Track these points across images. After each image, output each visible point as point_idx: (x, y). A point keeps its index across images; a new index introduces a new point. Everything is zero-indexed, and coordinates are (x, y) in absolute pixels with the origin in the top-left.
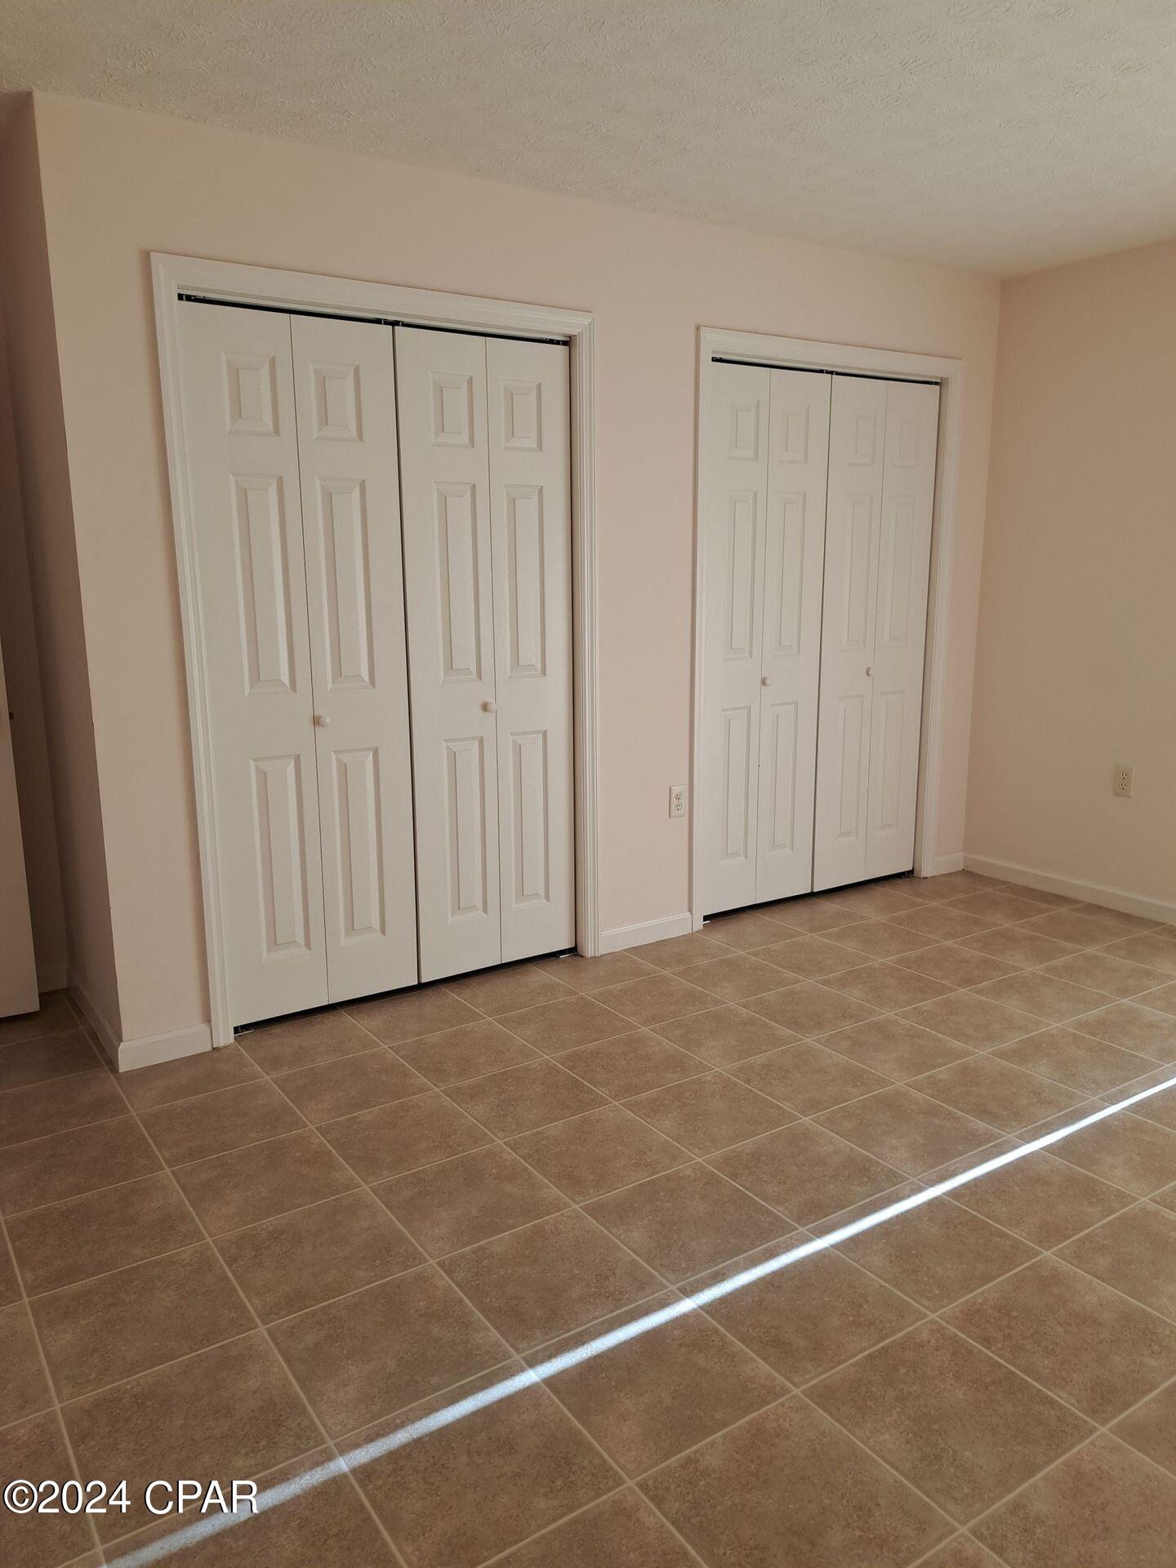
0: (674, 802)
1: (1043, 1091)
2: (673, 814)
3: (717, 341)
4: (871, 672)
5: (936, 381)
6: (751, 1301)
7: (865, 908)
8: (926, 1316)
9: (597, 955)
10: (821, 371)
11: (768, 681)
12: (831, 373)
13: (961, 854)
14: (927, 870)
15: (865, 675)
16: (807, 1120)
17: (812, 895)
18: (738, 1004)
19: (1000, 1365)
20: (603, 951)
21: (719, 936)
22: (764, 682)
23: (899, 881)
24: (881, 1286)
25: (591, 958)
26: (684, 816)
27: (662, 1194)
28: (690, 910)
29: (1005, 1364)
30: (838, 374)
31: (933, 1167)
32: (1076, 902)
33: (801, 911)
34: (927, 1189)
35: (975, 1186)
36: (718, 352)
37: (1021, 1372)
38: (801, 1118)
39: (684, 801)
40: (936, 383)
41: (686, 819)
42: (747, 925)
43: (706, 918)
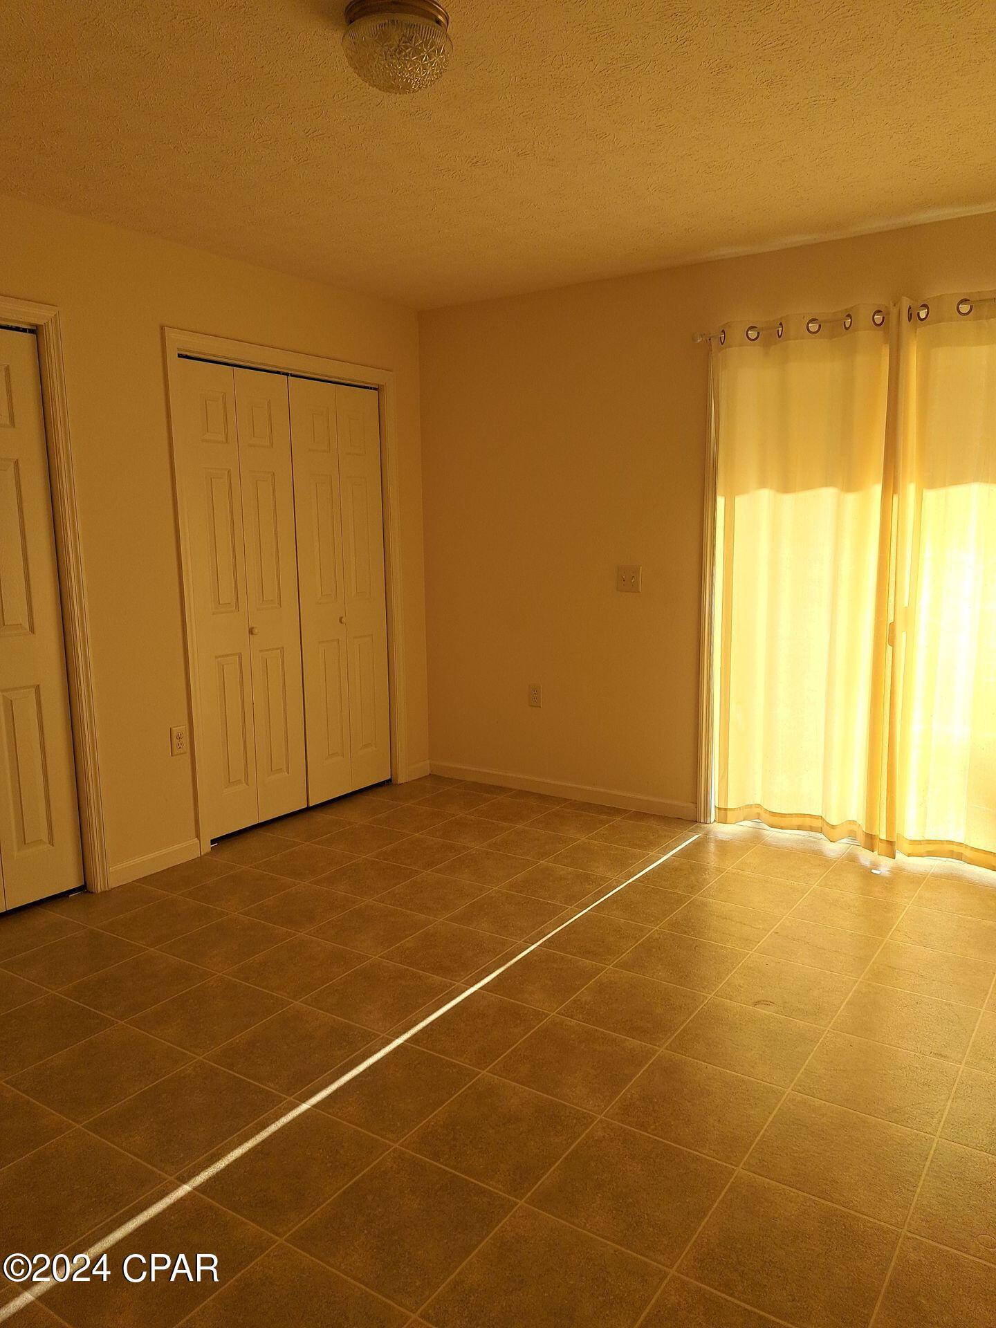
0: (175, 741)
1: (484, 943)
2: (175, 752)
3: (178, 340)
4: (343, 620)
5: (372, 386)
6: (243, 1171)
7: (354, 816)
8: (390, 1147)
9: (107, 889)
10: (278, 373)
11: (256, 631)
12: (287, 374)
13: (428, 762)
14: (402, 779)
15: (340, 623)
16: (297, 1003)
17: (308, 809)
18: (241, 913)
19: (446, 1172)
20: (113, 884)
21: (227, 855)
22: (251, 631)
23: (380, 789)
24: (355, 1131)
25: (101, 892)
26: (185, 753)
27: (163, 1096)
28: (198, 836)
29: (451, 1170)
30: (293, 375)
31: (398, 1021)
32: (511, 790)
33: (300, 824)
34: (394, 1040)
35: (431, 1029)
36: (183, 350)
37: (462, 1173)
38: (292, 1003)
39: (186, 741)
40: (375, 389)
41: (188, 757)
42: (253, 841)
43: (213, 842)
